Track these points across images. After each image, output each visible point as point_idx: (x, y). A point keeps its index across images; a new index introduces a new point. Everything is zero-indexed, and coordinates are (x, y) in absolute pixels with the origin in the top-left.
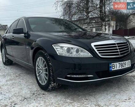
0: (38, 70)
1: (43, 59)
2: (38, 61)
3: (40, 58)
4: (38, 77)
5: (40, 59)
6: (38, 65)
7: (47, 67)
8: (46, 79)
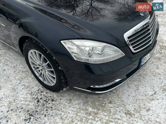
0: (35, 69)
1: (37, 51)
2: (31, 57)
3: (32, 51)
4: (40, 78)
5: (32, 53)
6: (32, 62)
7: (48, 62)
8: (54, 78)
